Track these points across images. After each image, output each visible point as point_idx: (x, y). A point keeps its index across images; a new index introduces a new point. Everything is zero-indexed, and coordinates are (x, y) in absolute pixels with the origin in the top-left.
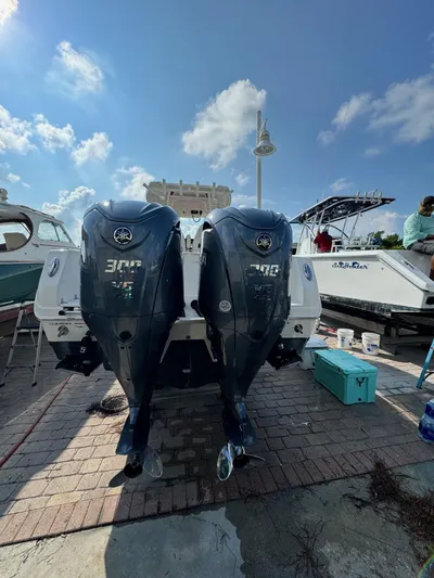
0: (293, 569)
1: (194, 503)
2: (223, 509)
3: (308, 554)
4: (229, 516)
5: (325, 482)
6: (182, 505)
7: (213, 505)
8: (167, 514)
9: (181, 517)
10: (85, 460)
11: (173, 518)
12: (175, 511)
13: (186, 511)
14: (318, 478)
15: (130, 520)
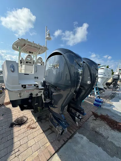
0: (96, 136)
1: (71, 135)
2: (77, 133)
3: (96, 132)
4: (79, 133)
5: (88, 119)
6: (69, 137)
7: (75, 133)
8: (67, 141)
9: (71, 140)
10: (27, 142)
11: (69, 141)
12: (68, 139)
13: (70, 138)
14: (87, 118)
15: (60, 148)
